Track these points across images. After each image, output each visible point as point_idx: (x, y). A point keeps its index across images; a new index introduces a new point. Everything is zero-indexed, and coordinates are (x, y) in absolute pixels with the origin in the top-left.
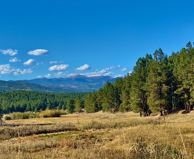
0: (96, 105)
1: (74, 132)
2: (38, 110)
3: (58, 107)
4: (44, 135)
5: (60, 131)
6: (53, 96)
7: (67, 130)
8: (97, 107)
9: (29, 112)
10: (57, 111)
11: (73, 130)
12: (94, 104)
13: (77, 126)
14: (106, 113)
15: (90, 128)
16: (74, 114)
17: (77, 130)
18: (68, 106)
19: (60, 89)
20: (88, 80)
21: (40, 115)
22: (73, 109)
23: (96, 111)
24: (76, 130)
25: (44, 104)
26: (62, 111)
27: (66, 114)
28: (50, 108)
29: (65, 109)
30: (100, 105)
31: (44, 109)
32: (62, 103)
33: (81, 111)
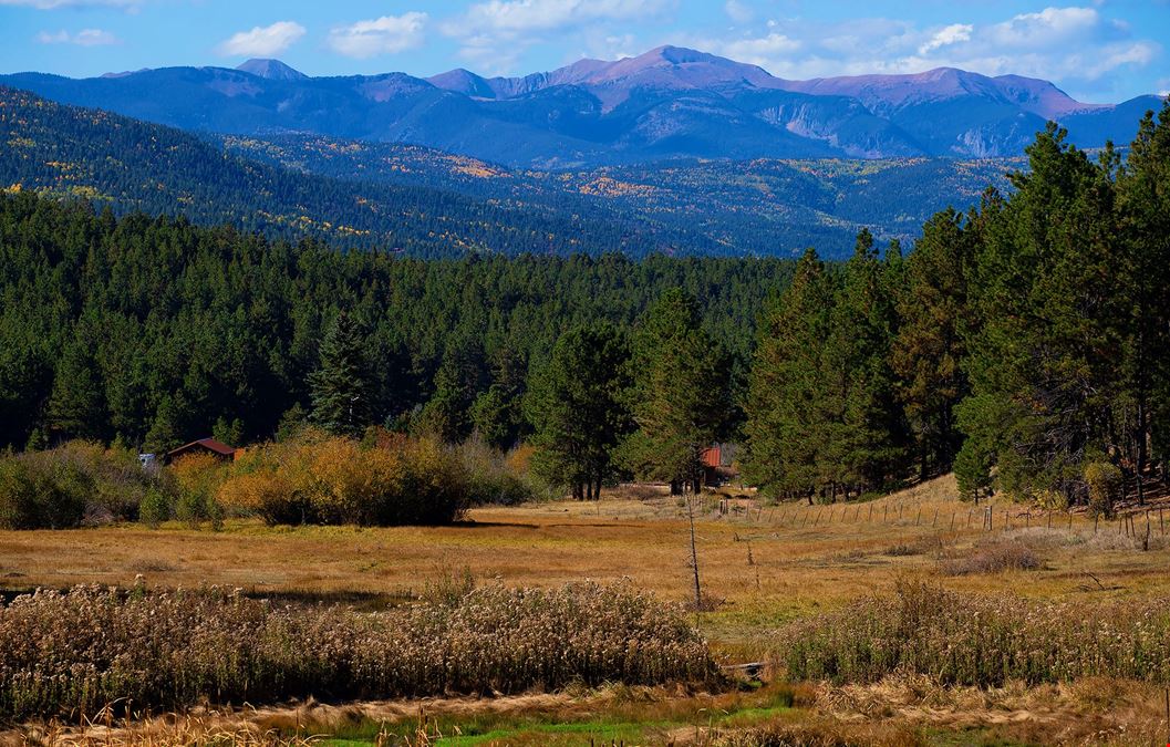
0: (888, 414)
1: (676, 699)
4: (332, 714)
5: (515, 678)
6: (370, 279)
7: (592, 674)
8: (900, 434)
10: (427, 451)
11: (671, 673)
12: (858, 402)
13: (721, 636)
16: (610, 507)
17: (720, 684)
19: (452, 202)
20: (788, 115)
22: (608, 437)
23: (881, 478)
24: (706, 676)
26: (475, 459)
27: (516, 496)
28: (353, 420)
29: (505, 443)
30: (942, 412)
32: (477, 369)
33: (701, 477)
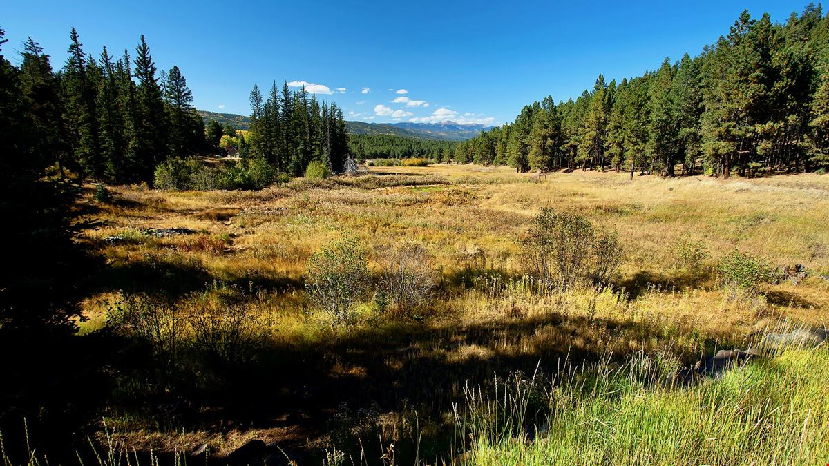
0: (467, 157)
1: (445, 186)
2: (403, 157)
3: (424, 155)
4: (413, 187)
5: (430, 184)
6: (420, 142)
7: (438, 183)
8: (468, 158)
9: (393, 159)
10: (424, 160)
11: (445, 183)
12: (465, 155)
13: (450, 179)
14: (477, 165)
15: (463, 183)
16: (441, 164)
17: (450, 184)
18: (435, 155)
19: (427, 135)
20: (459, 127)
21: (405, 163)
22: (441, 158)
23: (466, 162)
24: (448, 183)
25: (409, 151)
26: (429, 160)
27: (433, 164)
28: (417, 157)
29: (432, 158)
30: (472, 156)
31: (409, 157)
32: (429, 151)
33: (450, 162)
